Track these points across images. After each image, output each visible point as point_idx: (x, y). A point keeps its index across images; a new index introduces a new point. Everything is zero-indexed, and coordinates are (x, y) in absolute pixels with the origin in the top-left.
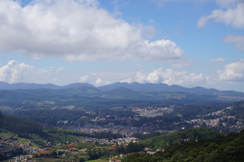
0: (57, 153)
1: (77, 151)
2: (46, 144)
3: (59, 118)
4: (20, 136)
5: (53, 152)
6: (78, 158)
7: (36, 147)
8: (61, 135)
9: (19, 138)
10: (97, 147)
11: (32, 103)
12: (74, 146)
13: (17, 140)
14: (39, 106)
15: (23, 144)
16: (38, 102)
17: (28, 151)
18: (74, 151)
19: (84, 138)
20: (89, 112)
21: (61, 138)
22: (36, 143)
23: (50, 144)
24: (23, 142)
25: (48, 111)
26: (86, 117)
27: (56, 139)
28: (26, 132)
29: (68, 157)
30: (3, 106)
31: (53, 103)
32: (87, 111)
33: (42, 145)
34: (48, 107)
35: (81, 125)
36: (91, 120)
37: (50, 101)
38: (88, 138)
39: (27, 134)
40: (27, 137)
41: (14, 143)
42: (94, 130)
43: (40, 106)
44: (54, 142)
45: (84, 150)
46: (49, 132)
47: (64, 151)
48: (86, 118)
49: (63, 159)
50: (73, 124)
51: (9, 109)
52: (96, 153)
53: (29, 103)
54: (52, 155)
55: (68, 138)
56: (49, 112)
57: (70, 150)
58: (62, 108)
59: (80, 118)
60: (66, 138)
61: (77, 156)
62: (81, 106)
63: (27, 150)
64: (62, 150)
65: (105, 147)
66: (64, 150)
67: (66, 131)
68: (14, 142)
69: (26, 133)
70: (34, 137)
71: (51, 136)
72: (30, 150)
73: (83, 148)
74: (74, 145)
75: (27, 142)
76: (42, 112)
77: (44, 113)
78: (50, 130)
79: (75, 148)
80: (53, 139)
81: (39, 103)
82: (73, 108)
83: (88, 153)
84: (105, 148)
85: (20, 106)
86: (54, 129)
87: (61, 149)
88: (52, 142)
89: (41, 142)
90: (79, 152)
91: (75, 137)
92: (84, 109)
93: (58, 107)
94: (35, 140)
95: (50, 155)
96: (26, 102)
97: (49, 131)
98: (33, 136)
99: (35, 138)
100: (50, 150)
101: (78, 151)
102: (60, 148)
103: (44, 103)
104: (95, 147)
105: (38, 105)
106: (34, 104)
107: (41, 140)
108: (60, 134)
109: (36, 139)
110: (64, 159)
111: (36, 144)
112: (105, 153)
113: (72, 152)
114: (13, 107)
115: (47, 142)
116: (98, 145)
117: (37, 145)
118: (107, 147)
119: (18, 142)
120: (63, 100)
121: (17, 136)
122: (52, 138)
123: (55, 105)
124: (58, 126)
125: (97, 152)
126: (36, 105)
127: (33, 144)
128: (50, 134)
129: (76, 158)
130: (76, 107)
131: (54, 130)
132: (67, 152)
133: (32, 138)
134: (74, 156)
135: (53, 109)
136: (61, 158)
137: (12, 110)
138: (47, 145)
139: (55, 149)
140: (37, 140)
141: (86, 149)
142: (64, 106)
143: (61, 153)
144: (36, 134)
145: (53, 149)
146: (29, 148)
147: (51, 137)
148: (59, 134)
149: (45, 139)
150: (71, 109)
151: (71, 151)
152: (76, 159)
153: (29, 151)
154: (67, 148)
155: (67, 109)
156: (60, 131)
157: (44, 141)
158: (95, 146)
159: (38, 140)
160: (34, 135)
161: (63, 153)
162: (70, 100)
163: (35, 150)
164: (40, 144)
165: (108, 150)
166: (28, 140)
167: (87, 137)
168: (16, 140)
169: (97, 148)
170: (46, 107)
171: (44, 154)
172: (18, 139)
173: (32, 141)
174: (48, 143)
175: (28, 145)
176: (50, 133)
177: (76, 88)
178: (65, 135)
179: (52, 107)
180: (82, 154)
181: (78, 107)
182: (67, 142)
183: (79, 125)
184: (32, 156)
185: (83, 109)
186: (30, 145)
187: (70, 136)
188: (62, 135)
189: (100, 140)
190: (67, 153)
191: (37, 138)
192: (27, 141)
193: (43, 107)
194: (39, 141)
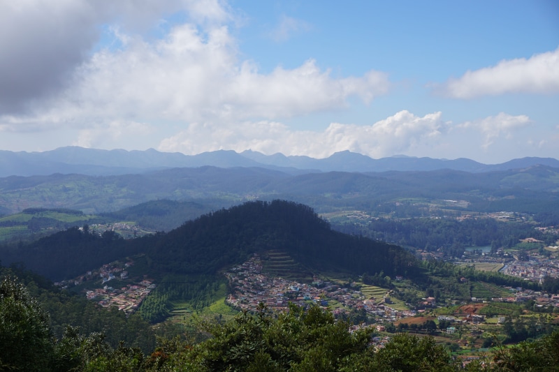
0: (437, 323)
1: (482, 320)
2: (425, 301)
3: (471, 240)
4: (367, 282)
5: (428, 321)
6: (483, 338)
7: (400, 306)
8: (460, 282)
9: (364, 285)
10: (529, 314)
11: (417, 204)
12: (476, 309)
13: (358, 290)
14: (430, 210)
15: (372, 298)
16: (430, 202)
17: (380, 315)
18: (476, 320)
19: (513, 289)
20: (544, 227)
21: (461, 289)
22: (401, 297)
23: (433, 300)
24: (371, 295)
25: (448, 223)
26: (534, 240)
27: (449, 290)
28: (382, 273)
29: (459, 334)
30: (351, 209)
31: (464, 204)
32: (540, 226)
33: (414, 303)
34: (451, 214)
35: (520, 259)
36: (545, 248)
37: (458, 199)
38: (523, 291)
39: (384, 276)
40: (383, 284)
41: (353, 295)
42: (549, 272)
43: (433, 212)
44: (443, 298)
45: (498, 320)
46: (433, 274)
47: (453, 321)
48: (535, 242)
49: (448, 337)
50: (501, 255)
51: (363, 217)
52: (524, 329)
53: (409, 203)
54: (424, 326)
55: (476, 288)
56: (450, 226)
57: (466, 319)
58: (482, 217)
59: (520, 242)
60: (472, 288)
61: (480, 332)
62: (527, 213)
63: (378, 314)
64: (448, 318)
65: (546, 316)
66: (453, 318)
67: (473, 274)
68: (352, 293)
69: (380, 275)
70: (398, 284)
71: (438, 282)
72: (384, 314)
73: (497, 314)
74: (476, 307)
75: (381, 296)
76: (434, 226)
77: (438, 228)
78: (437, 269)
79: (479, 314)
80: (442, 290)
81: (431, 205)
82: (507, 218)
83: (505, 328)
84: (548, 317)
85: (388, 211)
86: (446, 267)
87: (447, 315)
88: (438, 295)
89: (412, 296)
90: (486, 323)
91: (493, 287)
92: (535, 220)
93: (474, 215)
94: (398, 291)
95: (421, 327)
96: (402, 202)
97: (434, 271)
98: (398, 282)
99: (400, 287)
100: (423, 316)
101: (485, 321)
102: (445, 312)
103: (444, 203)
104: (524, 314)
105: (428, 209)
106: (421, 206)
107: (412, 291)
108: (459, 279)
109: (400, 290)
110: (451, 338)
111: (401, 299)
112: (544, 329)
113: (472, 323)
114: (373, 213)
115: (427, 297)
116: (532, 310)
117: (402, 302)
118: (551, 315)
119: (361, 295)
120: (489, 199)
121: (360, 280)
122: (440, 287)
123: (469, 209)
124: (466, 258)
125: (526, 327)
126: (425, 208)
127: (393, 299)
128: (435, 278)
129: (478, 337)
130: (516, 215)
131: (445, 269)
132: (461, 323)
133: (392, 287)
134: (475, 332)
135: (461, 219)
136: (445, 336)
137: (369, 219)
138: (426, 303)
139: (433, 315)
140: (404, 291)
141: (504, 318)
142: (490, 211)
143: (446, 325)
144: (405, 277)
145: (429, 315)
146: (383, 308)
147: (437, 285)
148: (455, 279)
149: (424, 289)
150: (504, 220)
151: (468, 320)
152: (478, 341)
153: (382, 316)
154: (460, 313)
155: (493, 220)
156: (460, 273)
157: (420, 294)
158: (525, 311)
159: (406, 290)
160: (398, 278)
161: (449, 324)
162: (505, 197)
163: (396, 314)
164: (409, 301)
165: (553, 322)
166: (384, 290)
167: (520, 289)
168: (357, 288)
169: (528, 316)
170: (446, 213)
171: (407, 324)
172: (361, 287)
173: (392, 292)
174: (430, 298)
175: (384, 301)
176: (436, 276)
177: (523, 170)
178: (469, 282)
179: (459, 215)
180: (492, 330)
181: (521, 216)
182: (474, 298)
183: (517, 258)
184: (381, 328)
185: (532, 221)
186: (388, 301)
187: (482, 284)
188: (462, 282)
189: (553, 296)
190: (458, 326)
191: (405, 288)
192: (382, 292)
193: (441, 214)
194: (408, 294)
